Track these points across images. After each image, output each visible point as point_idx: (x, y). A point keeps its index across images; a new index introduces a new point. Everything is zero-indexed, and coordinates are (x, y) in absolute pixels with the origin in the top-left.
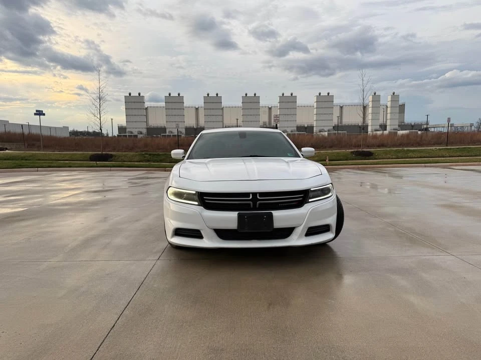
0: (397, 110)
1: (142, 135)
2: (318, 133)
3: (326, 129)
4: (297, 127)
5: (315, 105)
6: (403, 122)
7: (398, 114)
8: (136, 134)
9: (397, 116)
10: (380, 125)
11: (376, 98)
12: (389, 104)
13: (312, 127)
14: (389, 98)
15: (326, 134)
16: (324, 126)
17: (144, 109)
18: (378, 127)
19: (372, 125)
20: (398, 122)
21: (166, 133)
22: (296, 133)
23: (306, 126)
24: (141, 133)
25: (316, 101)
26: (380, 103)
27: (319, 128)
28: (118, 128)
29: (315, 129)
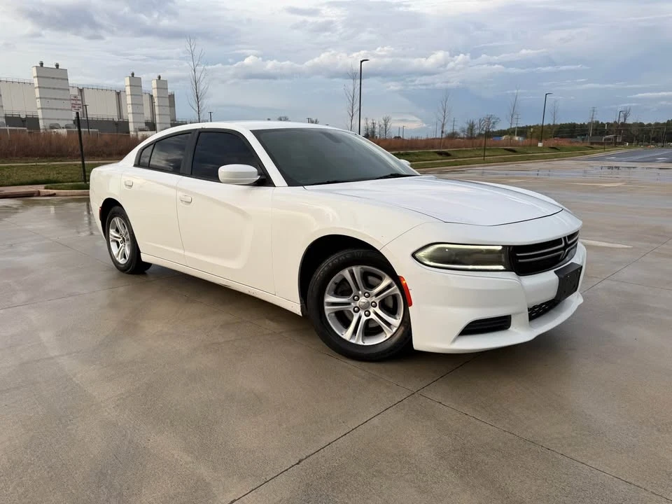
0: (167, 102)
2: (49, 131)
3: (62, 124)
4: (7, 118)
5: (36, 81)
6: (175, 120)
7: (168, 108)
9: (167, 110)
10: (146, 123)
11: (135, 82)
12: (155, 93)
13: (37, 120)
14: (154, 84)
15: (64, 132)
16: (58, 119)
18: (143, 126)
19: (134, 122)
20: (169, 120)
22: (8, 128)
23: (23, 116)
25: (35, 75)
26: (141, 90)
27: (49, 123)
29: (41, 123)
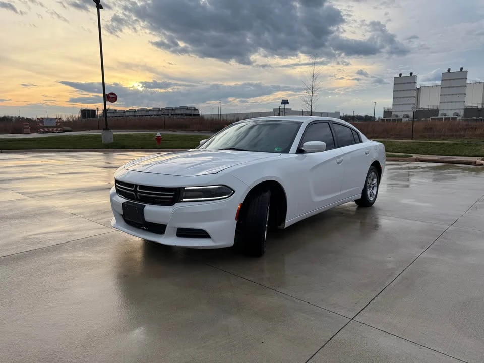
1: (408, 119)
8: (401, 117)
17: (415, 90)
21: (438, 116)
24: (408, 117)
28: (384, 112)
